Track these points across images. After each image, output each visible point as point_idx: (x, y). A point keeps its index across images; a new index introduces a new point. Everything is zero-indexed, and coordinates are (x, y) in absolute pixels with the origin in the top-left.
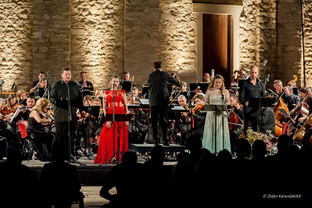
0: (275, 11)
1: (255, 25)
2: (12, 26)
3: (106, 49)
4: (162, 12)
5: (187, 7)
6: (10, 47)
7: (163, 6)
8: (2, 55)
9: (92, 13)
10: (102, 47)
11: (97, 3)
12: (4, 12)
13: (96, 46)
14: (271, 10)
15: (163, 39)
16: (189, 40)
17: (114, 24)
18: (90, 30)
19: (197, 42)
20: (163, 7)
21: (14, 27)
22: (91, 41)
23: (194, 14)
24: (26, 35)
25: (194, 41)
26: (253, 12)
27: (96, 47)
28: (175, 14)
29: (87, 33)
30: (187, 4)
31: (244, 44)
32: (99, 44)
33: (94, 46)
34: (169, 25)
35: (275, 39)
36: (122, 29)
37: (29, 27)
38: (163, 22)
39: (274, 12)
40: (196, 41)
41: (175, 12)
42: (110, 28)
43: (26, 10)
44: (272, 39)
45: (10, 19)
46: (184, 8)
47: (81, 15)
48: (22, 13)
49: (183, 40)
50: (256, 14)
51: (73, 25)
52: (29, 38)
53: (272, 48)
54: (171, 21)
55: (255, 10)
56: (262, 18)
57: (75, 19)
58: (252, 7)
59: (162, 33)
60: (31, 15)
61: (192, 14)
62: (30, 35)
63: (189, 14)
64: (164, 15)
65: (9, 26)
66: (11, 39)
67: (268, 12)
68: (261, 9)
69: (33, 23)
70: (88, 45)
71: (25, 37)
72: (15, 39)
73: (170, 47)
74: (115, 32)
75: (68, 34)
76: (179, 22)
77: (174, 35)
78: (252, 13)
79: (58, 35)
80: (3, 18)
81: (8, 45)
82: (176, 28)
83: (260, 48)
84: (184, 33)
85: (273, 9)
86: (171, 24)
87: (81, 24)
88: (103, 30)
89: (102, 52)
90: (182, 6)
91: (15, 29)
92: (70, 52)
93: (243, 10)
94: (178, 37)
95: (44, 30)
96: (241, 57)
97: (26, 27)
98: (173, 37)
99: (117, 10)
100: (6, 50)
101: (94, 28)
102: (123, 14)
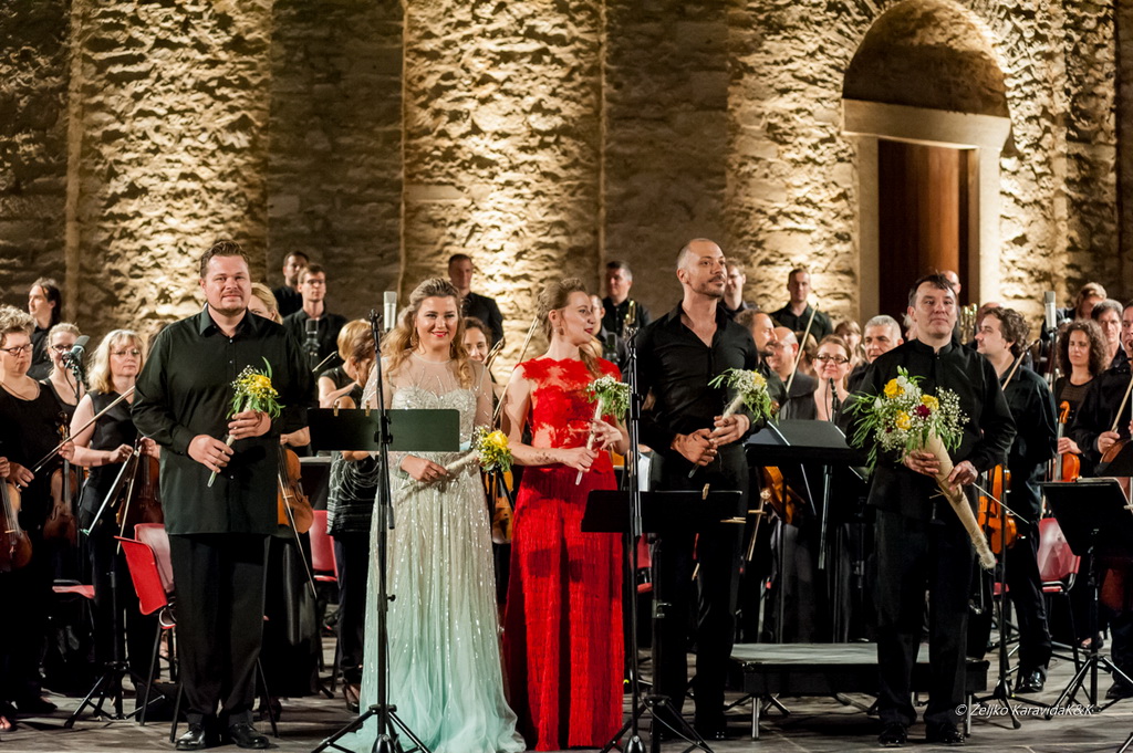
0: (1114, 141)
1: (1050, 186)
2: (194, 177)
3: (533, 257)
4: (736, 129)
5: (825, 112)
6: (184, 249)
7: (739, 105)
8: (157, 281)
9: (484, 128)
10: (518, 250)
11: (501, 91)
12: (168, 126)
13: (498, 248)
14: (1101, 137)
15: (740, 225)
16: (831, 229)
17: (565, 168)
18: (477, 188)
19: (861, 241)
20: (739, 110)
21: (201, 180)
22: (477, 229)
23: (848, 139)
24: (245, 208)
25: (848, 234)
26: (1042, 143)
27: (496, 251)
28: (781, 135)
29: (463, 201)
30: (825, 102)
31: (1017, 253)
32: (508, 239)
33: (491, 246)
34: (762, 174)
35: (1115, 239)
36: (591, 186)
37: (256, 178)
38: (742, 165)
39: (1111, 145)
40: (855, 236)
41: (781, 131)
42: (548, 182)
43: (244, 116)
44: (1105, 237)
45: (186, 149)
46: (815, 114)
47: (443, 134)
48: (232, 127)
49: (811, 228)
50: (1054, 148)
51: (415, 170)
52: (254, 218)
53: (1107, 269)
54: (770, 160)
55: (1048, 136)
56: (1074, 164)
57: (420, 148)
58: (1039, 124)
59: (736, 205)
60: (262, 137)
61: (842, 137)
62: (260, 206)
63: (831, 139)
64: (743, 138)
65: (183, 176)
66: (190, 222)
67: (1093, 143)
68: (1071, 132)
69: (270, 164)
70: (468, 244)
71: (239, 213)
72: (206, 222)
73: (765, 255)
74: (566, 195)
75: (397, 200)
76: (795, 166)
77: (780, 213)
78: (1041, 146)
79: (358, 206)
80: (164, 146)
81: (180, 245)
82: (788, 186)
83: (1070, 266)
84: (815, 205)
85: (1106, 133)
86: (766, 171)
87: (442, 168)
88: (524, 190)
89: (519, 268)
90: (806, 110)
91: (204, 187)
92: (402, 268)
93: (1011, 135)
94: (793, 219)
95: (307, 190)
96: (1005, 296)
97: (244, 179)
98: (774, 220)
99: (573, 120)
100: (172, 261)
101: (489, 181)
102: (596, 131)
